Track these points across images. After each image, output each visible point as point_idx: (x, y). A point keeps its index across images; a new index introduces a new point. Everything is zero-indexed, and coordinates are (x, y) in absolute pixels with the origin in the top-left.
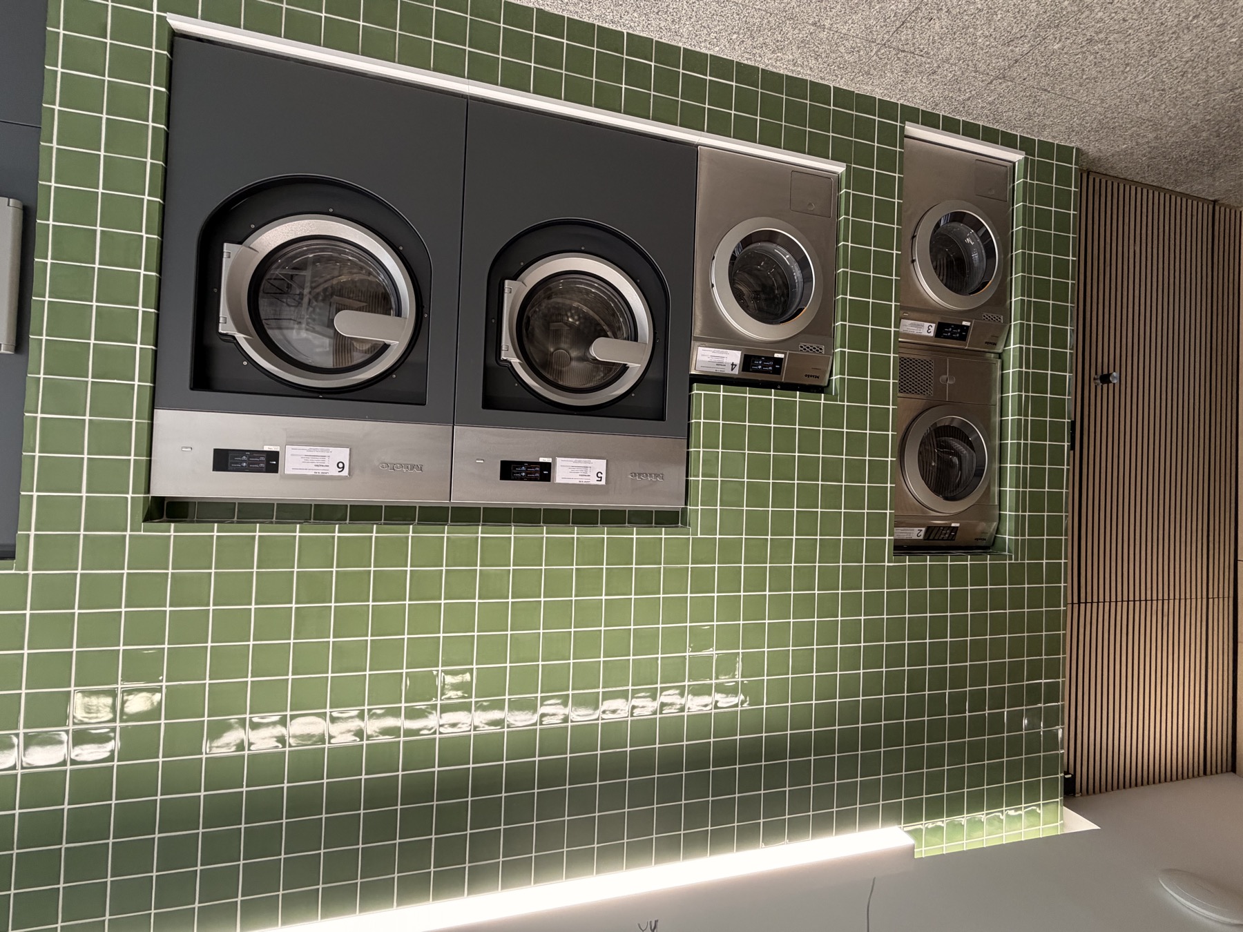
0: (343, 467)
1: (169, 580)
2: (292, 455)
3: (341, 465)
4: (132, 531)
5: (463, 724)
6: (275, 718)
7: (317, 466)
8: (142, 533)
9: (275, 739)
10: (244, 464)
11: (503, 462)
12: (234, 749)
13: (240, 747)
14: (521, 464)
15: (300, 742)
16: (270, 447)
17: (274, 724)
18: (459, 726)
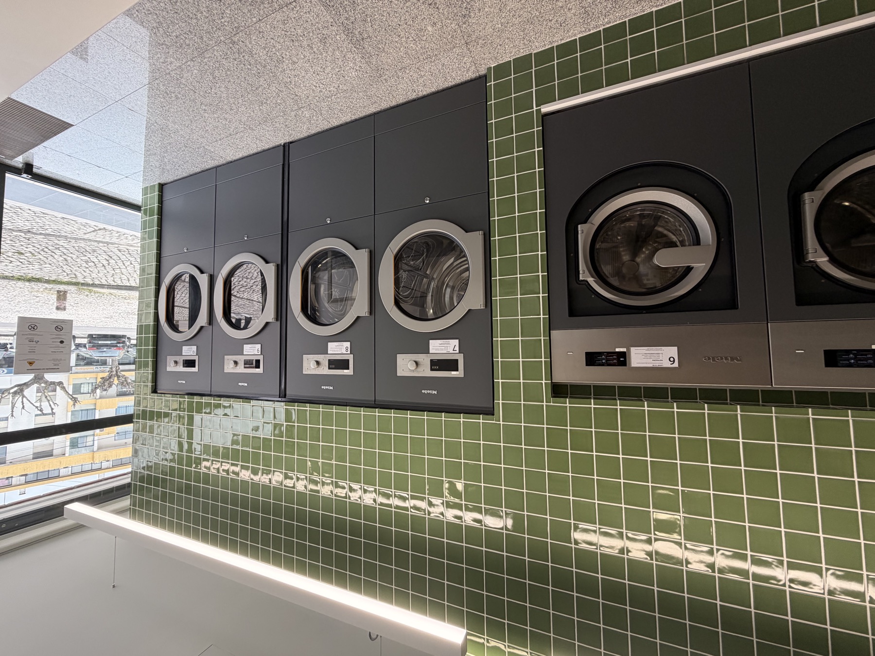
0: (674, 361)
1: (569, 433)
2: (636, 354)
3: (672, 359)
4: (546, 403)
5: (815, 585)
6: (644, 537)
7: (654, 360)
8: (552, 404)
9: (645, 553)
10: (604, 361)
11: (826, 352)
12: (617, 551)
13: (622, 551)
14: (848, 352)
15: (663, 559)
16: (620, 349)
17: (641, 541)
18: (811, 586)
